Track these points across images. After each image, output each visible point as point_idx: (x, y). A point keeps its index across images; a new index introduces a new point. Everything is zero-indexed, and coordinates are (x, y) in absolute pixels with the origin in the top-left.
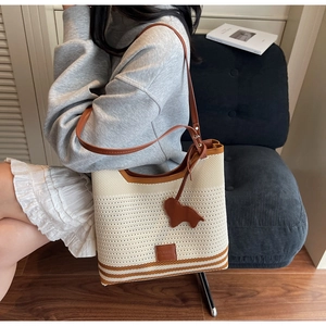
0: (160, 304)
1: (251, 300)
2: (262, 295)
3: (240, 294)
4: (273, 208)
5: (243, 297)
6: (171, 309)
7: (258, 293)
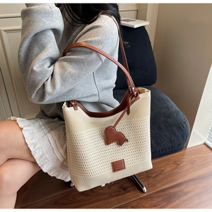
0: (111, 196)
1: (161, 176)
2: (165, 171)
3: (154, 175)
4: (169, 117)
5: (156, 176)
7: (163, 171)
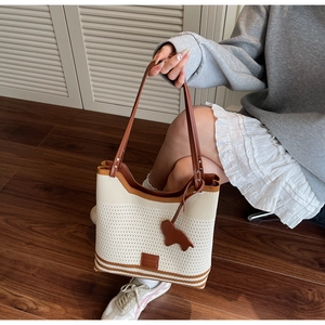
6: (308, 270)
